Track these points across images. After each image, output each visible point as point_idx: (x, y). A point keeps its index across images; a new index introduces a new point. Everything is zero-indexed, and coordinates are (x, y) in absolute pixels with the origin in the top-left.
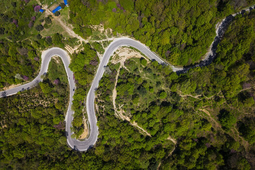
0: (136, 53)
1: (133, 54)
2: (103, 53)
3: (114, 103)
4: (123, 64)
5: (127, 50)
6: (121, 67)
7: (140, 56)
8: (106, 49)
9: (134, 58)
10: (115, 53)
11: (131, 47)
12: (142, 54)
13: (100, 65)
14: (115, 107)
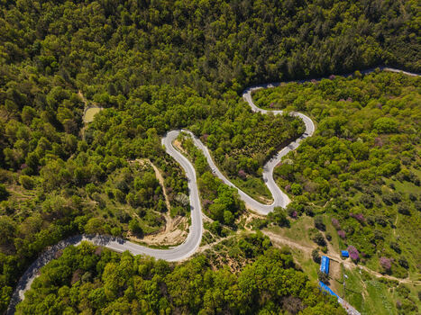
0: (154, 241)
1: (159, 239)
2: (205, 224)
3: (155, 168)
4: (167, 219)
5: (171, 241)
6: (168, 214)
7: (146, 239)
8: (203, 230)
9: (155, 233)
10: (188, 231)
11: (167, 247)
12: (144, 244)
13: (200, 208)
14: (152, 165)
